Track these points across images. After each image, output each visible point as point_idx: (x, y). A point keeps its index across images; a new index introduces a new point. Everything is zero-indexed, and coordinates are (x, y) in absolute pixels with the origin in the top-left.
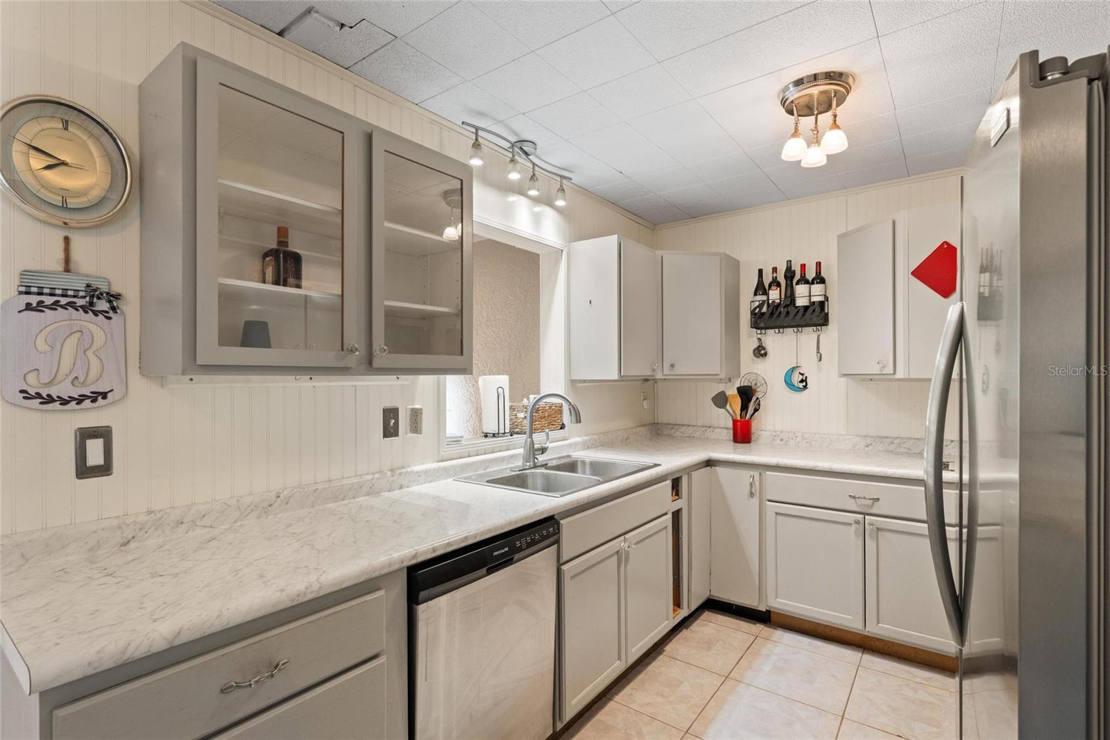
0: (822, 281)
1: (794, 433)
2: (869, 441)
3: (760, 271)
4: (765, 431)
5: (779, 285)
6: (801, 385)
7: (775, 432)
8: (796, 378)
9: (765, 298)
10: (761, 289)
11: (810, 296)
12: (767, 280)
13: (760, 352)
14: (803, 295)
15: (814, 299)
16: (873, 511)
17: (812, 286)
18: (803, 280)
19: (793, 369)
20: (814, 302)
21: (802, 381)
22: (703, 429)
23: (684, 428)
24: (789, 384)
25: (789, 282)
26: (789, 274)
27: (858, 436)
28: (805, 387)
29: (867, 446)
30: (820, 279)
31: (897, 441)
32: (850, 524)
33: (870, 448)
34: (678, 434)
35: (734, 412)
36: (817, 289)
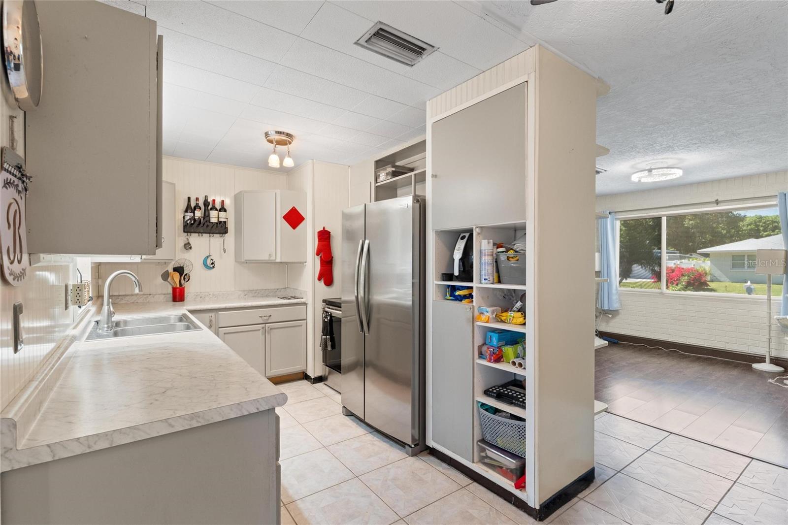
0: (225, 211)
1: (208, 292)
2: (246, 293)
3: (189, 198)
4: (190, 293)
5: (200, 208)
6: (212, 266)
7: (197, 293)
8: (209, 262)
9: (192, 214)
10: (188, 209)
11: (218, 218)
12: (193, 204)
13: (188, 246)
14: (214, 216)
15: (220, 220)
16: (269, 321)
17: (220, 213)
18: (214, 208)
19: (208, 257)
20: (221, 222)
21: (212, 264)
22: (146, 296)
23: (128, 297)
24: (205, 265)
25: (207, 208)
26: (206, 203)
27: (240, 291)
28: (214, 267)
29: (245, 295)
30: (223, 209)
31: (258, 291)
32: (259, 330)
33: (247, 296)
34: (123, 302)
35: (175, 282)
36: (222, 214)
